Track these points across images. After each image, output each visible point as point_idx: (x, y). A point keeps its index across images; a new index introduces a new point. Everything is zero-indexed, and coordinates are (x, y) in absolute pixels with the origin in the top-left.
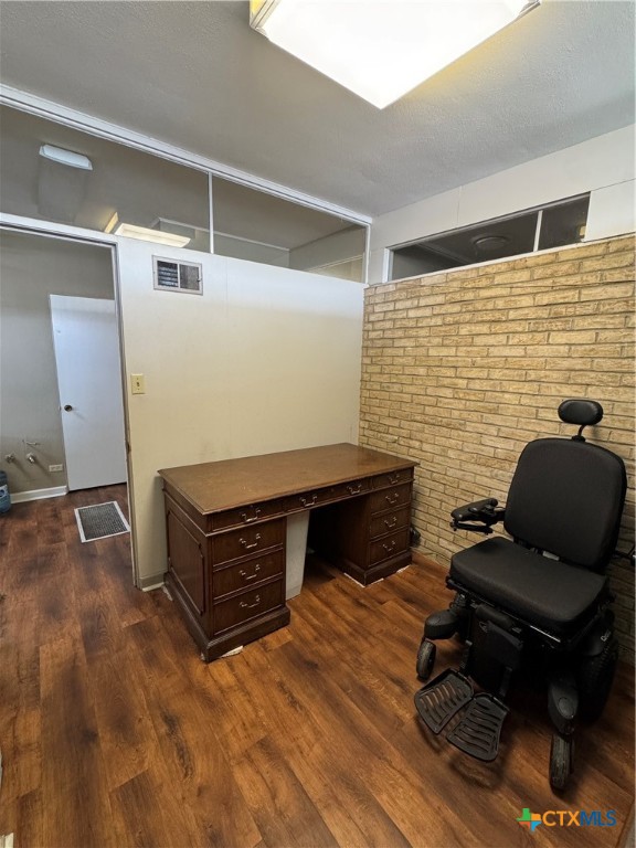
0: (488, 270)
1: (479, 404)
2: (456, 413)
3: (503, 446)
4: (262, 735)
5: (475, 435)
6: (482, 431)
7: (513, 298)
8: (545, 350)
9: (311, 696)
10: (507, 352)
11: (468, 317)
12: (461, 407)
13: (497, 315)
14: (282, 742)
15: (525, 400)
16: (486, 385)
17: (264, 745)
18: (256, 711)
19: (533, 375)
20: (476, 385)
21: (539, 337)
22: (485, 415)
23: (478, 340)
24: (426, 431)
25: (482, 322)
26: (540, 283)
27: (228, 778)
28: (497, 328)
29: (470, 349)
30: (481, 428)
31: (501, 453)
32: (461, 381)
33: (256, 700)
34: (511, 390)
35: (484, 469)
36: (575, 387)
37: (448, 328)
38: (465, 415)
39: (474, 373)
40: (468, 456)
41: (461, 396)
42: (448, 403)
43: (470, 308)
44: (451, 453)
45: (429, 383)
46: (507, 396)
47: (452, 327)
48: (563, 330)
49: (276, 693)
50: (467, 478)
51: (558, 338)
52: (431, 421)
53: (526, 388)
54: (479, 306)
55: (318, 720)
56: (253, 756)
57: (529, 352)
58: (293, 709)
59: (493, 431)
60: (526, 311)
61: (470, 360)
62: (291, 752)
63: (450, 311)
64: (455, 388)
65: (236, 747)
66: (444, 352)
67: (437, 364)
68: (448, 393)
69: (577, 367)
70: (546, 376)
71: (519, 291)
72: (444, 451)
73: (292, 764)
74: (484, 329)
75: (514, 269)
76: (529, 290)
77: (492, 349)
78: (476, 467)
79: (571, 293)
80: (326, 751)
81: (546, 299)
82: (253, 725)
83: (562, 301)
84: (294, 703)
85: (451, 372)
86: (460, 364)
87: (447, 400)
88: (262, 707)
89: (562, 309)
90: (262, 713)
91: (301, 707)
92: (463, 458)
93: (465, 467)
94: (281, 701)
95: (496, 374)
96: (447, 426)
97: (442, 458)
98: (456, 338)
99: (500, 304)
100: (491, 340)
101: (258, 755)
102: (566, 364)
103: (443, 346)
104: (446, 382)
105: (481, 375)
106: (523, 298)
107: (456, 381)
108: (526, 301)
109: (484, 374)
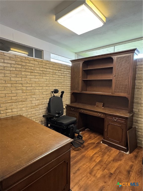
0: (28, 58)
1: (30, 93)
2: (24, 97)
3: (37, 102)
4: (88, 174)
5: (30, 102)
6: (31, 100)
7: (35, 68)
8: (43, 80)
9: (76, 167)
10: (35, 80)
11: (24, 70)
12: (25, 95)
13: (32, 71)
14: (88, 170)
15: (40, 91)
16: (31, 88)
17: (90, 173)
18: (84, 177)
19: (41, 85)
20: (29, 88)
21: (41, 77)
22: (32, 96)
23: (28, 76)
24: (13, 105)
25: (28, 72)
26: (40, 66)
27: (100, 178)
28: (32, 74)
29: (26, 79)
30: (31, 99)
31: (37, 104)
32: (24, 88)
33: (81, 178)
34: (37, 89)
35: (33, 109)
36: (48, 87)
37: (18, 72)
38: (26, 97)
39: (28, 85)
40: (29, 108)
41: (25, 92)
42: (21, 95)
43: (24, 67)
44: (23, 109)
45: (13, 89)
46: (36, 90)
47: (19, 72)
48: (45, 76)
49: (77, 174)
50: (29, 114)
51: (44, 78)
52: (15, 101)
53: (40, 88)
54: (27, 67)
55: (81, 165)
56: (94, 175)
57: (40, 80)
58: (80, 170)
59: (34, 99)
60: (38, 71)
61: (26, 82)
62: (90, 168)
63: (17, 67)
64: (22, 90)
65: (93, 179)
66: (17, 79)
67: (15, 83)
68: (20, 91)
69: (48, 83)
70: (43, 85)
71: (36, 66)
72: (21, 109)
73: (92, 167)
74: (29, 74)
75: (34, 61)
76: (38, 67)
77: (31, 79)
78: (31, 109)
79: (45, 69)
80: (87, 163)
81: (42, 69)
82: (87, 177)
83: (44, 70)
84: (78, 170)
85: (21, 85)
86: (23, 83)
87: (20, 94)
88: (82, 176)
89: (44, 72)
90: (84, 176)
91: (79, 168)
92: (27, 109)
93: (28, 111)
94: (79, 172)
95: (33, 85)
96: (21, 101)
97: (21, 111)
98: (21, 75)
99: (32, 68)
100: (31, 77)
101: (93, 174)
102: (46, 83)
103: (16, 77)
104: (19, 88)
105: (30, 86)
106: (37, 68)
107: (23, 88)
108: (38, 69)
109: (30, 85)
